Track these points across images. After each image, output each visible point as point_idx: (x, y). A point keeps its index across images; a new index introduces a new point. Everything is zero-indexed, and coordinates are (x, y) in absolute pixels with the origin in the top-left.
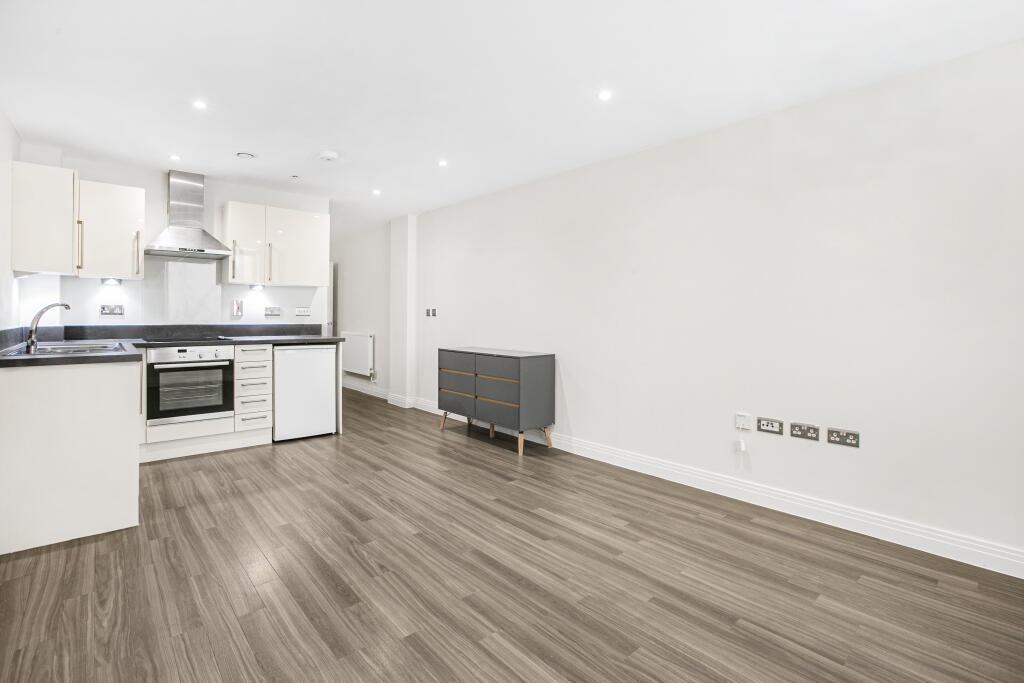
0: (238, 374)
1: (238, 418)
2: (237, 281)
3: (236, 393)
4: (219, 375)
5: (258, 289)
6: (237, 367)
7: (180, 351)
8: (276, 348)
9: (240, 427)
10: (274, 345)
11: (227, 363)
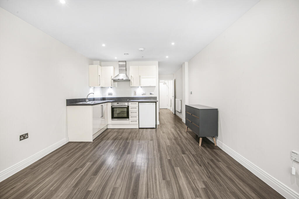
0: (130, 110)
1: (130, 121)
2: (132, 86)
3: (130, 114)
4: (126, 110)
5: (140, 88)
6: (130, 108)
7: (117, 103)
8: (139, 103)
9: (131, 123)
10: (139, 102)
11: (127, 107)
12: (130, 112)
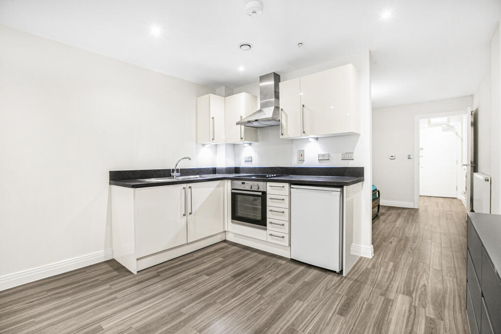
12: (268, 208)
